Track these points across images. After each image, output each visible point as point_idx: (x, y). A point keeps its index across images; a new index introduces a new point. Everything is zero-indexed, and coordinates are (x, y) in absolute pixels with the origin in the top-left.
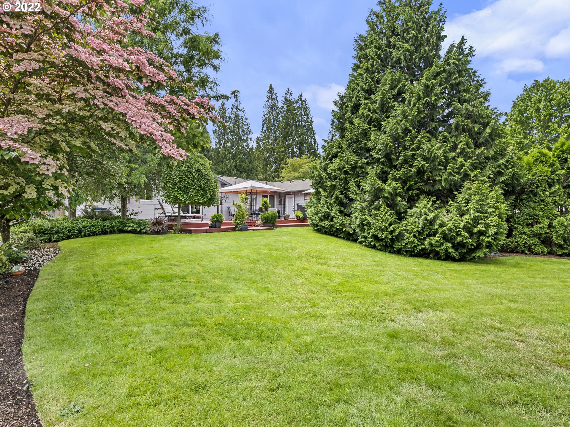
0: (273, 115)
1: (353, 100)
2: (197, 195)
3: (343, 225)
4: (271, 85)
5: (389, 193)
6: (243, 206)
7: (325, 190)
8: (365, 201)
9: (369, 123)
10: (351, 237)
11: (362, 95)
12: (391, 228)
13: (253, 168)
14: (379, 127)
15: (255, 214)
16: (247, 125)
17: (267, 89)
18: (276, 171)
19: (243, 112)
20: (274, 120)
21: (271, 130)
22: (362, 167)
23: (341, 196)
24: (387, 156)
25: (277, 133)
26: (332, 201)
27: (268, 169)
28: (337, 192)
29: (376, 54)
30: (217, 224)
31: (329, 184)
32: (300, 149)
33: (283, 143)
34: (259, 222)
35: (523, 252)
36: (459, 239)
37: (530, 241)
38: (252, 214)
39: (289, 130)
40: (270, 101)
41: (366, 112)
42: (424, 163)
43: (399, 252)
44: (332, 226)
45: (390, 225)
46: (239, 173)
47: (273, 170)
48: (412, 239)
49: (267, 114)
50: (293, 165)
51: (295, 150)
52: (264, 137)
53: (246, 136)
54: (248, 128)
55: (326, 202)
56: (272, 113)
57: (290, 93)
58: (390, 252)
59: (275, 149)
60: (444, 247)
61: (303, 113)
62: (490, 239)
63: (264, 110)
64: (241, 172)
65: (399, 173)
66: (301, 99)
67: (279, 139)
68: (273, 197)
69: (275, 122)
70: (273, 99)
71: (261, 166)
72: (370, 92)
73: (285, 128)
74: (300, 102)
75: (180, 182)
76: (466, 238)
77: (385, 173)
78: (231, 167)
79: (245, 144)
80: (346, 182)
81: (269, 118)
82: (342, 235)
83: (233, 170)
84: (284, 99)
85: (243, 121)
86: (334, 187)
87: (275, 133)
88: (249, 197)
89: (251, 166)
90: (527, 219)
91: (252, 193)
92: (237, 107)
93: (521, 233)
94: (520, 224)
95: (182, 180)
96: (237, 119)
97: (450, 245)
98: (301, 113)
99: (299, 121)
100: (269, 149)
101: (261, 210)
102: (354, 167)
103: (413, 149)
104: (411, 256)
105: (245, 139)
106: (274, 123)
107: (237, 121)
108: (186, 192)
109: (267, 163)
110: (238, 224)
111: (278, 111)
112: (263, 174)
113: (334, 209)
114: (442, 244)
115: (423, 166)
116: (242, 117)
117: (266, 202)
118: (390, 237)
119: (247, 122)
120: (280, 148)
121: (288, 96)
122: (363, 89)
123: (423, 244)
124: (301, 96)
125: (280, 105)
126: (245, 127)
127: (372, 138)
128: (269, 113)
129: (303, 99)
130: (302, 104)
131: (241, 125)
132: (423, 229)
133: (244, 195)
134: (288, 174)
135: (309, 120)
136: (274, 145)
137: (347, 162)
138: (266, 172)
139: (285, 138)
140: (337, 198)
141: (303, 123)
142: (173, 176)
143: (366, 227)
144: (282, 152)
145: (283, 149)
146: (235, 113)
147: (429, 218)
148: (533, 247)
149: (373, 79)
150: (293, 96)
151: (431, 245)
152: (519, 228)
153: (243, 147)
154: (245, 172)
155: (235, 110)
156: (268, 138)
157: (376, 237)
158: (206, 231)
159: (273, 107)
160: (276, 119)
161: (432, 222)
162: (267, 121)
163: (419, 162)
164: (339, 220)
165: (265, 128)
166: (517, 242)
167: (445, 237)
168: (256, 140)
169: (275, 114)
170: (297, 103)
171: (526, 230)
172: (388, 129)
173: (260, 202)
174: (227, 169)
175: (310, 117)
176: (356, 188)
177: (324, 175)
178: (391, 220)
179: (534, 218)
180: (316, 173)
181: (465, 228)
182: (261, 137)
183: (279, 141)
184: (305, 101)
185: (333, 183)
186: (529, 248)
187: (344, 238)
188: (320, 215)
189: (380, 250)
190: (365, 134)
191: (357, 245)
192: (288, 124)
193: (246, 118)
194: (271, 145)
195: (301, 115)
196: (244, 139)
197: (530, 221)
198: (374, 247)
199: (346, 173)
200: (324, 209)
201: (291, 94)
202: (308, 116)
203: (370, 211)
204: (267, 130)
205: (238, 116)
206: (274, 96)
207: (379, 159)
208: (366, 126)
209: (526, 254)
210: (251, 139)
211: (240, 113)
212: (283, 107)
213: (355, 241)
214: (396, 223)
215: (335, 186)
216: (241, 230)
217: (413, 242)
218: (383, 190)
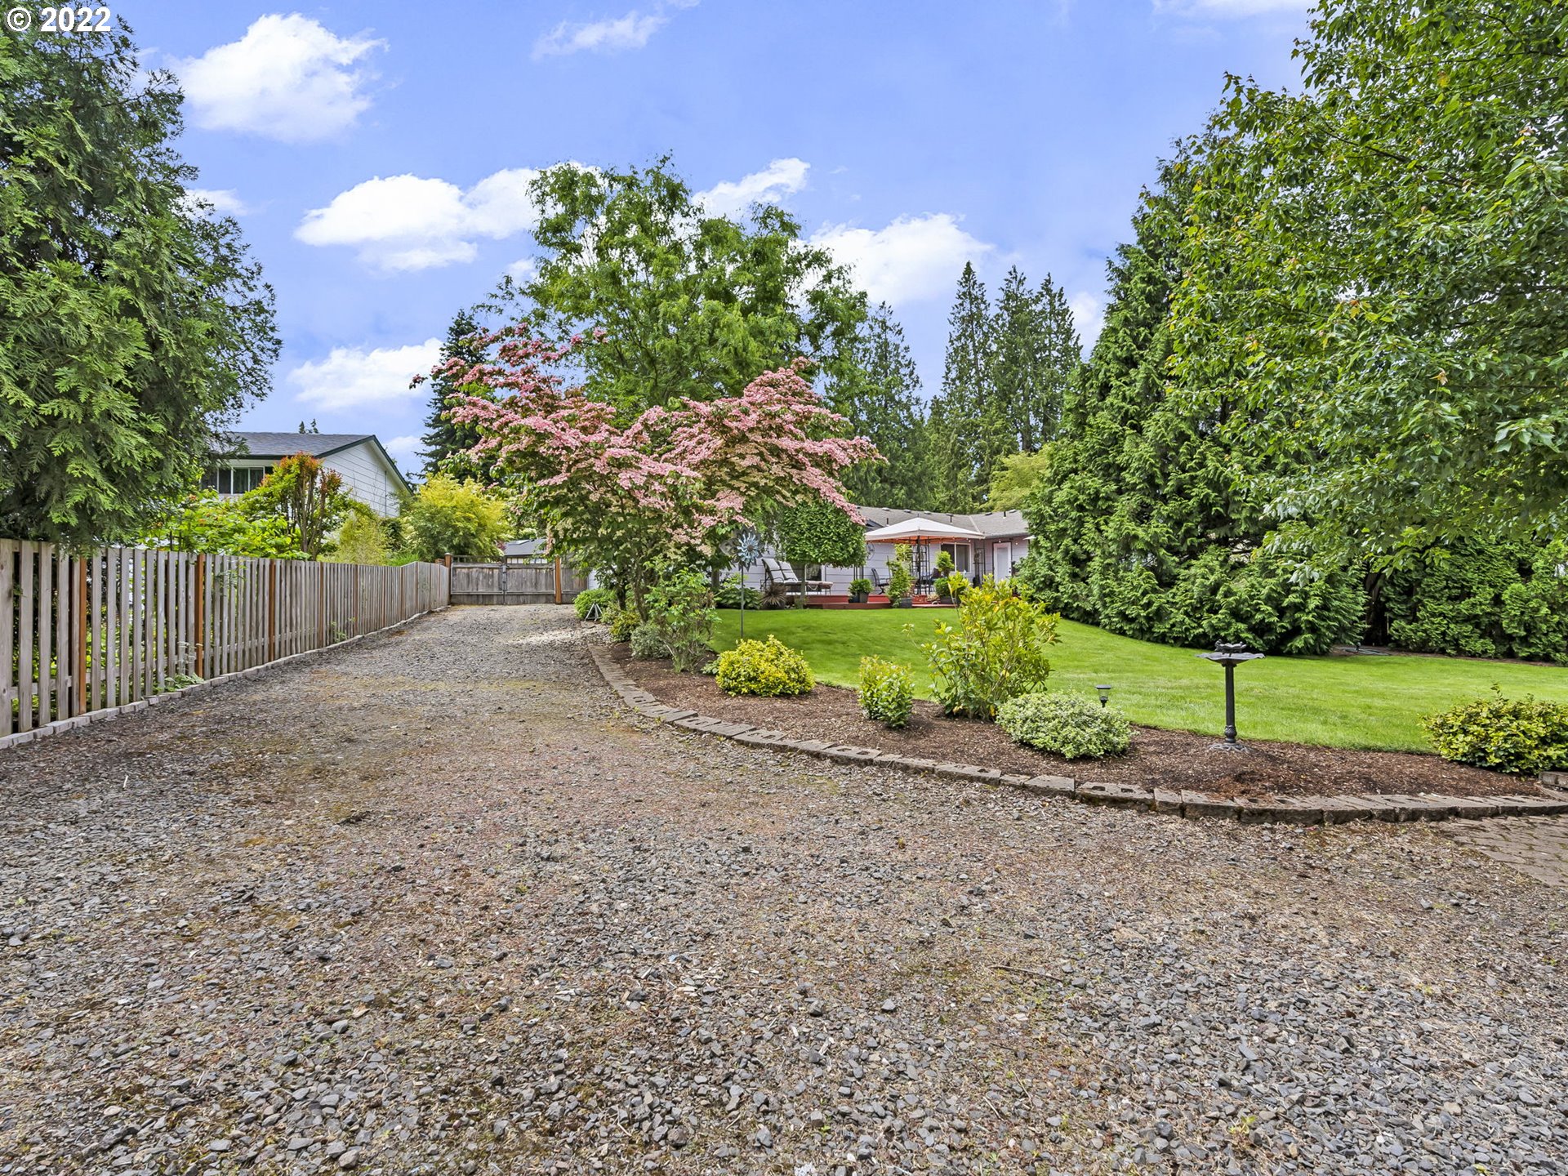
0: (973, 340)
1: (1101, 376)
2: (833, 549)
3: (1076, 597)
4: (968, 264)
5: (1147, 543)
6: (904, 565)
7: (1047, 538)
8: (1110, 555)
9: (1123, 422)
10: (1090, 618)
11: (1115, 367)
12: (1145, 600)
13: (923, 473)
14: (1138, 429)
15: (925, 582)
16: (908, 366)
17: (959, 274)
18: (982, 480)
19: (899, 332)
20: (976, 353)
21: (970, 378)
22: (1107, 499)
23: (1074, 548)
24: (1150, 479)
25: (985, 384)
26: (1059, 557)
27: (960, 476)
28: (1067, 541)
29: (1143, 292)
30: (862, 596)
31: (1053, 527)
32: (1045, 421)
33: (999, 408)
34: (933, 595)
35: (1443, 652)
36: (1259, 616)
37: (1454, 629)
38: (919, 583)
39: (1016, 374)
40: (967, 305)
41: (1118, 402)
42: (1207, 491)
43: (1162, 639)
44: (1057, 599)
45: (1144, 594)
46: (887, 486)
47: (973, 478)
48: (1180, 617)
49: (959, 338)
50: (1017, 471)
51: (1032, 422)
52: (950, 395)
53: (906, 393)
54: (912, 373)
55: (1048, 558)
56: (972, 337)
57: (1015, 277)
58: (1148, 640)
59: (978, 426)
60: (1232, 630)
61: (1054, 325)
62: (1310, 618)
63: (952, 328)
64: (893, 485)
65: (1165, 509)
66: (1049, 291)
67: (989, 399)
68: (966, 547)
69: (980, 356)
70: (974, 300)
71: (944, 468)
72: (1130, 362)
73: (1007, 370)
74: (1045, 300)
75: (809, 530)
76: (1270, 615)
77: (1149, 508)
78: (868, 472)
79: (903, 414)
80: (1081, 522)
81: (964, 348)
82: (1075, 615)
83: (874, 480)
84: (1002, 296)
85: (897, 355)
86: (1062, 533)
87: (978, 384)
88: (914, 549)
89: (919, 469)
90: (1447, 587)
91: (920, 542)
92: (884, 322)
93: (1433, 615)
94: (1433, 597)
95: (812, 526)
96: (884, 351)
97: (1242, 626)
98: (1049, 327)
99: (1044, 348)
100: (963, 426)
101: (937, 574)
102: (1095, 498)
103: (1192, 469)
104: (1184, 646)
105: (904, 400)
106: (976, 359)
107: (883, 357)
108: (818, 545)
109: (959, 461)
110: (895, 597)
111: (985, 328)
112: (948, 489)
113: (1060, 570)
114: (1229, 624)
115: (1207, 496)
116: (897, 347)
117: (944, 560)
118: (1143, 614)
119: (908, 357)
120: (992, 423)
121: (1014, 286)
122: (1117, 359)
123: (1200, 626)
124: (1049, 281)
125: (993, 311)
126: (903, 371)
127: (1126, 448)
128: (963, 335)
129: (1055, 289)
130: (1051, 303)
131: (893, 366)
132: (1200, 601)
133: (904, 547)
134: (1006, 494)
135: (1071, 343)
136: (978, 417)
137: (1081, 490)
138: (955, 485)
139: (1005, 395)
140: (1067, 552)
141: (1055, 354)
142: (799, 521)
143: (1108, 600)
144: (996, 432)
145: (998, 425)
146: (879, 336)
147: (1207, 583)
148: (1463, 642)
149: (1135, 340)
150: (1027, 286)
151: (1212, 626)
152: (1431, 605)
153: (899, 422)
154: (903, 484)
155: (877, 330)
156: (961, 399)
157: (1123, 615)
158: (844, 607)
159: (972, 319)
160: (981, 348)
161: (1214, 590)
162: (958, 356)
163: (1201, 491)
164: (1067, 587)
165: (953, 375)
166: (1425, 631)
167: (1236, 614)
168: (929, 404)
169: (978, 337)
170: (1037, 301)
171: (1446, 608)
172: (1150, 435)
173: (934, 558)
174: (860, 479)
175: (1075, 335)
176: (1095, 535)
177: (1048, 510)
178: (1145, 586)
179: (1463, 587)
180: (1034, 508)
181: (1269, 600)
182: (942, 396)
183: (990, 404)
184: (1061, 295)
185: (1061, 525)
186: (1455, 643)
187: (1078, 620)
188: (1037, 581)
189: (1132, 637)
190: (1115, 440)
191: (1099, 630)
192: (1013, 359)
193: (907, 349)
194: (968, 415)
195: (1049, 331)
196: (900, 402)
197: (1455, 592)
198: (1122, 632)
199: (1081, 508)
200: (1044, 571)
201: (1021, 282)
202: (1068, 333)
203: (1116, 572)
204: (960, 378)
205: (886, 343)
206: (976, 292)
207: (1135, 485)
208: (1116, 427)
209: (1450, 655)
210: (918, 400)
211: (891, 337)
212: (998, 317)
213: (1097, 624)
214: (1154, 591)
215: (1065, 530)
216: (900, 606)
217: (1182, 623)
218: (1136, 537)
